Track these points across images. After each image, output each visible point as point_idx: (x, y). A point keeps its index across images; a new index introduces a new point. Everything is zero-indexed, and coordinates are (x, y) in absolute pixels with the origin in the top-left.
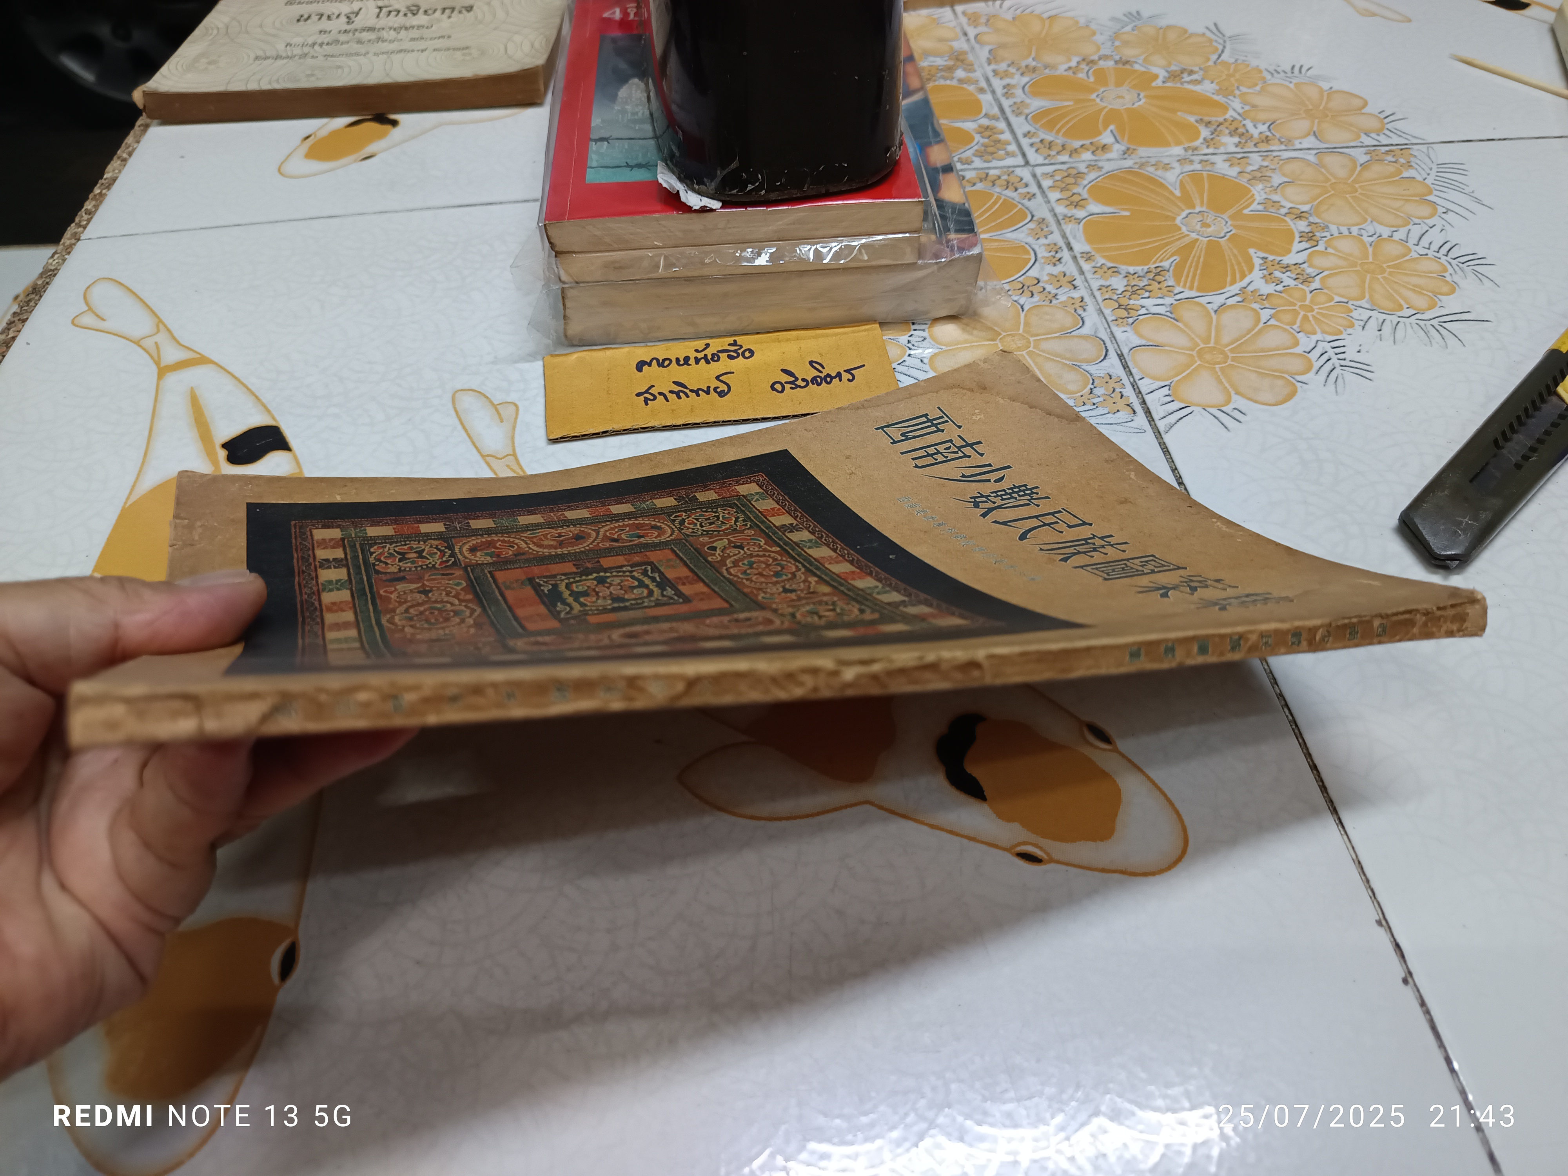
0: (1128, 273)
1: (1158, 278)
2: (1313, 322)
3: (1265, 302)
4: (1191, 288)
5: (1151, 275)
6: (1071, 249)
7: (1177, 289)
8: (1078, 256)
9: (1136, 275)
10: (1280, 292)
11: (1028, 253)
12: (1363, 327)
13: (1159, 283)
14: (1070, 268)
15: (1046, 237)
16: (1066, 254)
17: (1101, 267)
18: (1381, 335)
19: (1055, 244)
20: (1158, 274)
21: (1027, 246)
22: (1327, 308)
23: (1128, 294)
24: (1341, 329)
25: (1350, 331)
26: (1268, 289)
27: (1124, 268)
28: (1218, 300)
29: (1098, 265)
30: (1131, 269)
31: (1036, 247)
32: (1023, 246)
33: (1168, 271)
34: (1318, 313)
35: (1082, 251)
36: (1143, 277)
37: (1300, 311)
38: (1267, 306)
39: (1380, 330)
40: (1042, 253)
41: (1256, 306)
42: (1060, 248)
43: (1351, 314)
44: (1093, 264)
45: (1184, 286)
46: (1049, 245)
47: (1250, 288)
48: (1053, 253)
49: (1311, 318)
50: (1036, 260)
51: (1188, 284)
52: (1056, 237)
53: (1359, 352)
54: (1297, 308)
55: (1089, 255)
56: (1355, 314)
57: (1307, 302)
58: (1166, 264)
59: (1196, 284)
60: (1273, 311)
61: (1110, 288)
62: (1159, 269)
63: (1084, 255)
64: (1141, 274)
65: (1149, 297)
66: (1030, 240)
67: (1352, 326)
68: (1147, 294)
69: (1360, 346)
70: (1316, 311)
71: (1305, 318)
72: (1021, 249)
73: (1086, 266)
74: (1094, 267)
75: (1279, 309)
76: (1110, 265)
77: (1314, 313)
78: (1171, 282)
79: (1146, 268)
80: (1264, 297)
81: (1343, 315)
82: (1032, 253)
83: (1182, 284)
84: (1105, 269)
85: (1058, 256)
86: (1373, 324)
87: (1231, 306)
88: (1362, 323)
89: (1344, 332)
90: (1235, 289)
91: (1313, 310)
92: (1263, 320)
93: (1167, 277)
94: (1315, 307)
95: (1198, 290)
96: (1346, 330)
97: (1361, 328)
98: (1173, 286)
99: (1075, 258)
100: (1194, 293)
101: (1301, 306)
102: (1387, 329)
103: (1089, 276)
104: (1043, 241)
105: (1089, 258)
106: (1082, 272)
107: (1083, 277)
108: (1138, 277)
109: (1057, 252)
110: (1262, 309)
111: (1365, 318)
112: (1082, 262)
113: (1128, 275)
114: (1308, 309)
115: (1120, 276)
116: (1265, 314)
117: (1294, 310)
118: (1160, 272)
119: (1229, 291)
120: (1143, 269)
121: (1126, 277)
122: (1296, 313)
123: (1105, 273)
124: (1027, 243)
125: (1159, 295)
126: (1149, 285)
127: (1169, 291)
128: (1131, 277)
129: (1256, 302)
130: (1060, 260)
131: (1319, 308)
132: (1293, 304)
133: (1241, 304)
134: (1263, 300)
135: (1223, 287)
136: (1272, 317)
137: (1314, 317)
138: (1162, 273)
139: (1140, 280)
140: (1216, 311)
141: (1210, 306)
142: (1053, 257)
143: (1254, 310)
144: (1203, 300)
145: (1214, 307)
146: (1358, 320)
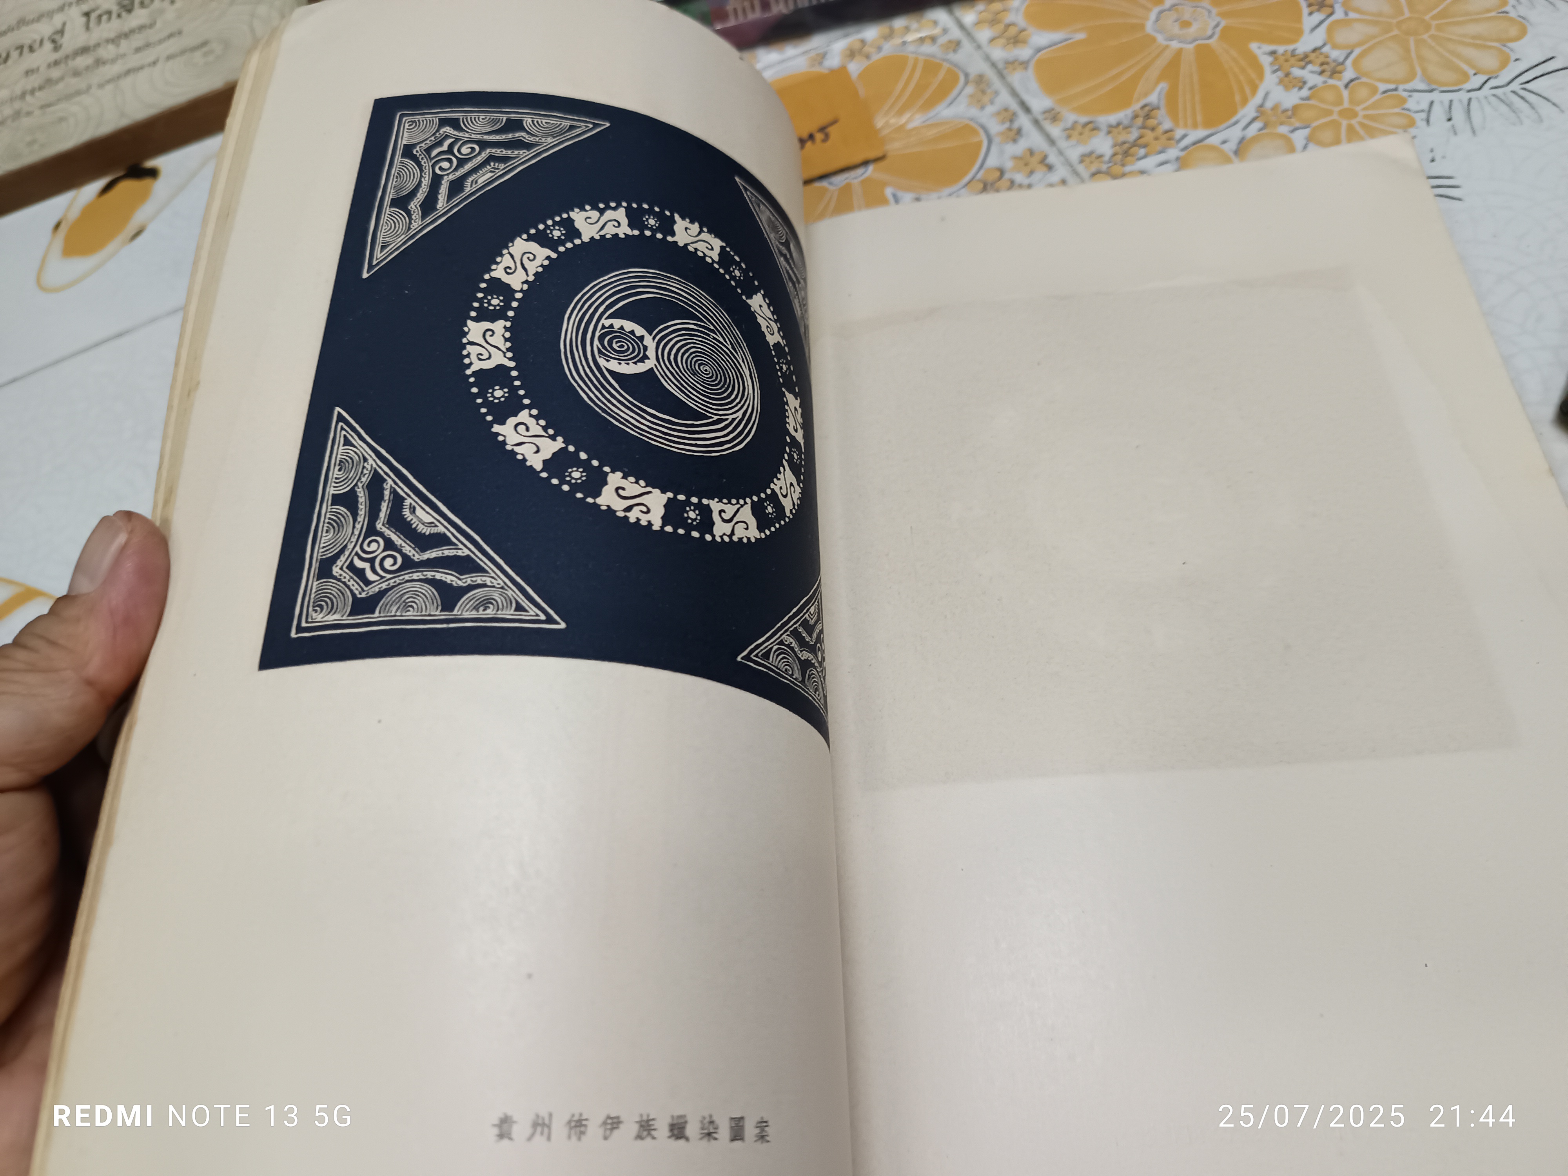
0: (1111, 126)
1: (1151, 122)
2: (1360, 131)
3: (1293, 120)
4: (1195, 126)
5: (1139, 121)
6: (1027, 109)
7: (1179, 133)
8: (1040, 117)
9: (1121, 127)
10: (1308, 99)
11: (975, 132)
12: (1428, 121)
13: (1153, 129)
14: (1033, 139)
15: (992, 102)
16: (1024, 121)
17: (1073, 128)
18: (1453, 126)
19: (1007, 109)
20: (1148, 117)
21: (972, 123)
22: (1374, 106)
23: (1119, 157)
25: (1412, 131)
26: (1290, 98)
27: (1104, 120)
28: (1234, 134)
29: (1069, 124)
30: (1113, 119)
31: (984, 121)
32: (967, 126)
33: (1158, 108)
34: (1366, 117)
35: (1042, 109)
36: (1130, 126)
37: (1341, 120)
38: (1297, 125)
39: (1450, 120)
40: (996, 127)
41: (1283, 129)
42: (1014, 113)
43: (1406, 106)
44: (1062, 125)
45: (1186, 126)
46: (999, 113)
47: (1269, 104)
48: (1007, 125)
49: (1358, 128)
50: (990, 141)
51: (1189, 122)
52: (1005, 99)
53: (1433, 161)
54: (1335, 117)
55: (1054, 113)
56: (1411, 104)
57: (1346, 104)
58: (1153, 98)
59: (1199, 118)
60: (1307, 130)
61: (1094, 156)
62: (1147, 108)
63: (1047, 114)
64: (1126, 122)
65: (1145, 157)
66: (974, 112)
67: (1412, 123)
68: (1142, 152)
69: (1432, 151)
70: (1361, 113)
71: (1350, 128)
72: (965, 130)
73: (1055, 131)
74: (1066, 130)
75: (1315, 124)
76: (1083, 119)
77: (1359, 119)
78: (1167, 125)
79: (1129, 112)
80: (1290, 113)
81: (1397, 110)
82: (981, 131)
83: (1182, 123)
84: (1079, 128)
85: (1016, 125)
86: (1438, 113)
87: (1255, 139)
88: (1424, 115)
90: (1248, 111)
91: (1355, 115)
92: (1300, 148)
93: (1161, 119)
94: (1358, 109)
95: (1205, 126)
97: (1424, 123)
98: (1171, 131)
99: (1036, 122)
100: (1200, 133)
101: (1340, 113)
102: (1458, 115)
103: (1063, 144)
104: (990, 109)
105: (1054, 116)
106: (1052, 142)
107: (1054, 149)
108: (1125, 128)
109: (1011, 121)
110: (1292, 131)
111: (1425, 106)
112: (1047, 126)
113: (1111, 129)
114: (1350, 114)
115: (1102, 134)
116: (1299, 137)
117: (1333, 121)
118: (1149, 112)
119: (1244, 116)
120: (1126, 115)
121: (1109, 132)
122: (1335, 125)
123: (1081, 134)
124: (972, 119)
125: (1158, 148)
126: (1141, 137)
127: (1170, 139)
128: (1115, 131)
129: (1282, 124)
130: (1019, 132)
131: (1365, 109)
132: (1329, 113)
133: (1264, 131)
134: (1290, 118)
135: (1234, 112)
136: (1309, 139)
137: (1362, 125)
138: (1153, 113)
139: (1128, 133)
140: (1236, 152)
141: (1227, 147)
142: (1010, 129)
143: (1283, 137)
144: (1215, 140)
145: (1232, 146)
146: (1417, 112)
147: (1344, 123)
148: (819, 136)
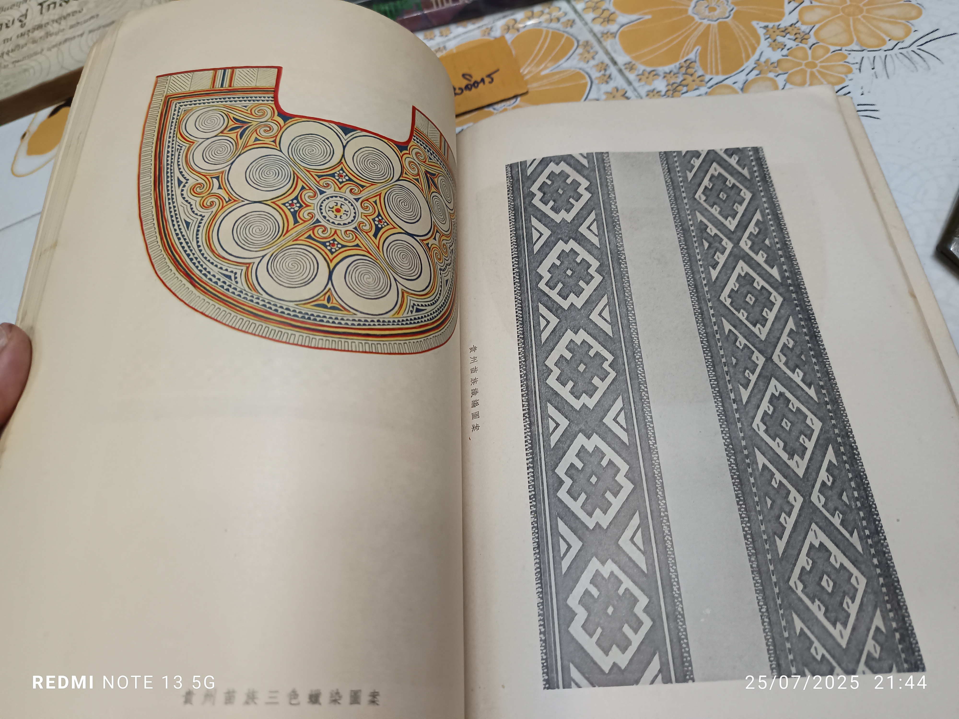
0: (665, 73)
1: (691, 71)
2: (819, 77)
3: (777, 69)
4: (717, 73)
5: (683, 70)
6: (615, 63)
7: (707, 78)
8: (623, 68)
9: (672, 74)
10: (786, 56)
11: (584, 78)
12: (860, 70)
13: (692, 75)
14: (618, 81)
15: (593, 58)
16: (613, 70)
17: (643, 74)
18: (875, 73)
19: (602, 63)
20: (688, 67)
21: (581, 72)
22: (827, 60)
23: (671, 92)
24: (843, 76)
25: (850, 76)
26: (776, 56)
27: (661, 70)
28: (741, 78)
29: (640, 72)
30: (667, 69)
31: (589, 70)
32: (578, 73)
33: (695, 62)
34: (822, 67)
35: (624, 63)
36: (678, 73)
37: (806, 69)
38: (780, 72)
39: (873, 69)
40: (595, 74)
41: (771, 75)
42: (607, 65)
43: (847, 60)
44: (636, 73)
45: (712, 73)
46: (597, 65)
47: (763, 59)
48: (603, 72)
49: (817, 74)
50: (592, 83)
51: (714, 71)
52: (601, 56)
53: (862, 94)
54: (803, 67)
55: (631, 65)
56: (850, 59)
57: (810, 59)
58: (692, 56)
59: (720, 68)
60: (786, 76)
61: (655, 92)
62: (688, 62)
63: (627, 66)
64: (675, 71)
65: (687, 92)
66: (582, 65)
67: (850, 71)
68: (685, 89)
69: (862, 88)
70: (819, 65)
71: (812, 74)
72: (577, 75)
73: (632, 76)
74: (638, 75)
75: (790, 72)
76: (649, 69)
77: (818, 68)
78: (700, 73)
79: (677, 64)
80: (776, 64)
81: (841, 63)
82: (587, 76)
83: (709, 71)
84: (647, 75)
85: (608, 73)
86: (866, 64)
87: (754, 81)
88: (857, 66)
89: (847, 79)
90: (750, 64)
91: (815, 66)
92: (781, 86)
93: (696, 68)
94: (817, 62)
95: (724, 73)
96: (847, 76)
97: (858, 71)
98: (703, 76)
99: (620, 71)
100: (720, 78)
101: (806, 65)
102: (879, 65)
103: (636, 84)
104: (592, 63)
105: (631, 67)
106: (630, 83)
107: (631, 87)
108: (674, 74)
109: (605, 70)
110: (777, 76)
111: (858, 60)
112: (627, 73)
113: (666, 75)
114: (812, 65)
115: (661, 78)
116: (781, 80)
117: (802, 70)
118: (689, 64)
119: (747, 67)
120: (675, 66)
121: (664, 77)
122: (804, 72)
123: (647, 78)
124: (580, 69)
125: (695, 87)
126: (684, 80)
127: (701, 81)
128: (668, 76)
129: (770, 71)
130: (610, 77)
131: (821, 62)
132: (799, 64)
133: (759, 76)
134: (776, 67)
135: (742, 65)
136: (787, 81)
137: (819, 72)
138: (691, 65)
139: (676, 77)
140: (742, 89)
141: (735, 86)
142: (604, 75)
143: (771, 79)
144: (729, 82)
145: (740, 85)
146: (854, 64)
147: (809, 71)
148: (487, 80)
